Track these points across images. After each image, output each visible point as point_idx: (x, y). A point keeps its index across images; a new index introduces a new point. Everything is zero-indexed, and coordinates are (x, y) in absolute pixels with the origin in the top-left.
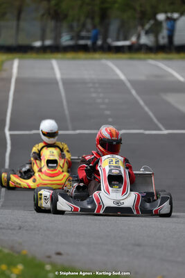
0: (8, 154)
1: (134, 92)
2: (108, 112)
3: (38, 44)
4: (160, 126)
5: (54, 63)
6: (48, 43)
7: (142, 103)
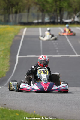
0: (16, 65)
1: (68, 40)
2: (57, 48)
3: (36, 21)
4: (76, 53)
5: (40, 29)
6: (40, 21)
7: (70, 44)
